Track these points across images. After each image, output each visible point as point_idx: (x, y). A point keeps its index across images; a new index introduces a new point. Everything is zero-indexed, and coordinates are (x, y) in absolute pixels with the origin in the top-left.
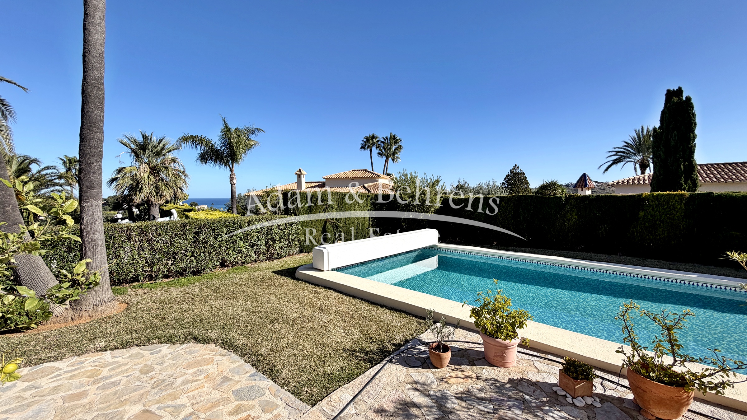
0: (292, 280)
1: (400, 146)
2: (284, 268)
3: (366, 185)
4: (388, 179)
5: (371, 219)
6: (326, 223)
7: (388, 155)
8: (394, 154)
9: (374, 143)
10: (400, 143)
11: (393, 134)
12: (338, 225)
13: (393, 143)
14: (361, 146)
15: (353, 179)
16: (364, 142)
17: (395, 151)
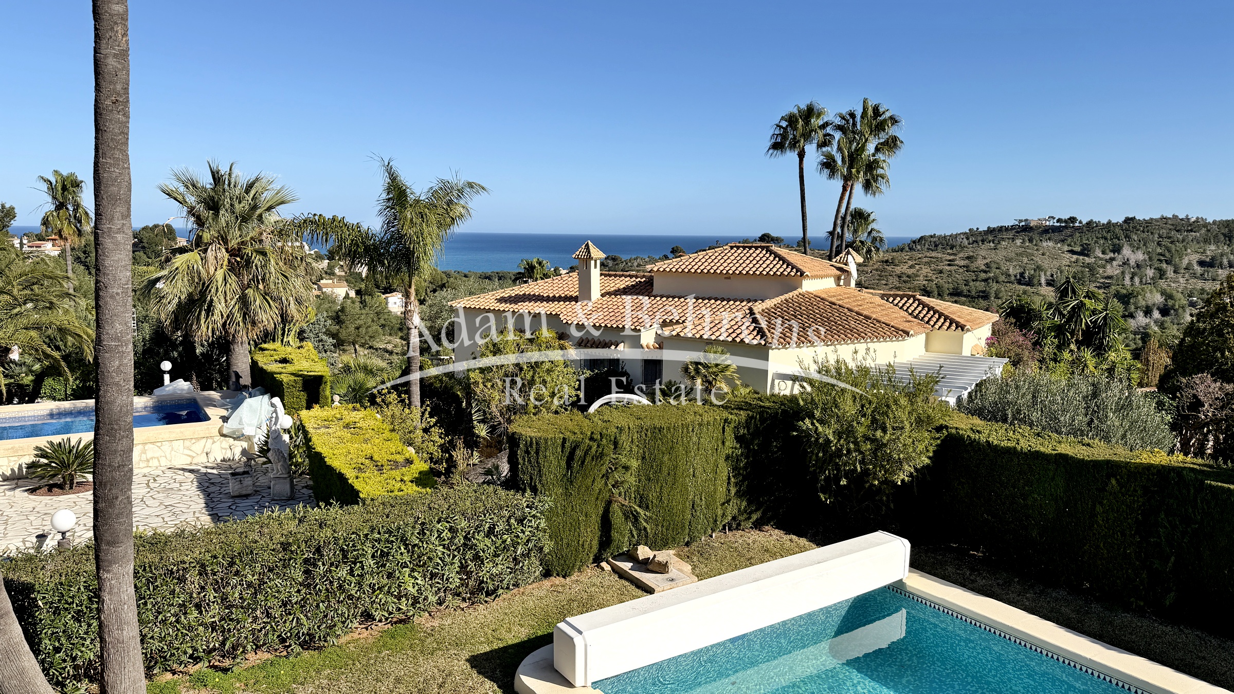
1: (895, 139)
3: (758, 307)
4: (831, 276)
5: (733, 480)
6: (609, 503)
7: (854, 170)
8: (872, 166)
9: (813, 130)
10: (893, 131)
11: (871, 103)
12: (638, 513)
13: (871, 131)
14: (773, 141)
15: (728, 277)
16: (782, 130)
17: (877, 157)
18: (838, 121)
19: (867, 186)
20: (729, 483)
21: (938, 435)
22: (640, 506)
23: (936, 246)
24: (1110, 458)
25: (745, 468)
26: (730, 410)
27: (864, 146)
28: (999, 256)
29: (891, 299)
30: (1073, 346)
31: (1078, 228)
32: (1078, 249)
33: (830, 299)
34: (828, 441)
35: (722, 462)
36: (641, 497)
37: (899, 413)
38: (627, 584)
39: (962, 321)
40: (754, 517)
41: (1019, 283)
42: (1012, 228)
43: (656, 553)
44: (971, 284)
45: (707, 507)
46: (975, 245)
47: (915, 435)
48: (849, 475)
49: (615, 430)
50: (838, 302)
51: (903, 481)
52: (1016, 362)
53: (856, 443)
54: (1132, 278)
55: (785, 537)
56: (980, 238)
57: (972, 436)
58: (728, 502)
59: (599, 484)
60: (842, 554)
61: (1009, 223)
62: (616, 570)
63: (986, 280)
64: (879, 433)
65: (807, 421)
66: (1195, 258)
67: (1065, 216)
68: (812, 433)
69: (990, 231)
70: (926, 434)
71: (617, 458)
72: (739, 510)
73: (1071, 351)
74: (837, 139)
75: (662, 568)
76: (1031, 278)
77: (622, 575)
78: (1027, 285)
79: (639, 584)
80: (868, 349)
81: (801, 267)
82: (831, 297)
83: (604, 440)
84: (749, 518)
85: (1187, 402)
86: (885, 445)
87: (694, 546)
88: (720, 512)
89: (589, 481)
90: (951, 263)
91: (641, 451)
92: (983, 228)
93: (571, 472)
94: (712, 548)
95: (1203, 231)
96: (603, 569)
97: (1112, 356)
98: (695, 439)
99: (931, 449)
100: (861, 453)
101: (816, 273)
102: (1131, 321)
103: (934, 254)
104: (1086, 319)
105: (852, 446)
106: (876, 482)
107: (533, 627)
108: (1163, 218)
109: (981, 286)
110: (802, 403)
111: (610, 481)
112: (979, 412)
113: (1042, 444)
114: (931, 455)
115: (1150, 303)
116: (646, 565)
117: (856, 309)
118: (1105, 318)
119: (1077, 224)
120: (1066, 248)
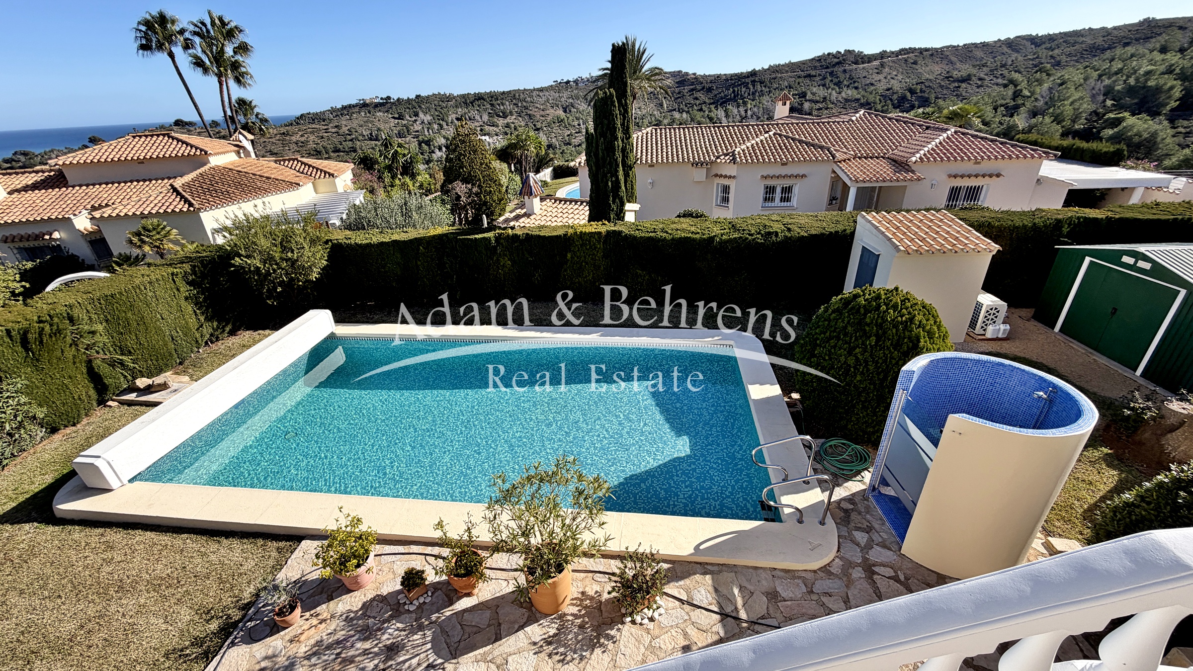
0: (51, 528)
1: (245, 44)
2: (21, 499)
3: (178, 183)
4: (231, 151)
5: (198, 311)
6: (89, 362)
7: (222, 69)
8: (235, 66)
9: (172, 35)
10: (241, 38)
11: (215, 15)
12: (121, 360)
13: (224, 38)
14: (139, 42)
15: (140, 162)
16: (143, 33)
17: (236, 58)
18: (192, 28)
19: (238, 81)
20: (196, 315)
21: (327, 246)
22: (122, 354)
23: (313, 120)
24: (416, 236)
25: (205, 300)
26: (174, 266)
27: (222, 49)
28: (355, 124)
29: (282, 163)
30: (399, 176)
31: (393, 103)
32: (397, 116)
33: (236, 169)
34: (258, 268)
35: (183, 303)
36: (120, 348)
37: (298, 239)
38: (137, 407)
39: (331, 171)
40: (227, 329)
41: (371, 139)
42: (357, 105)
43: (154, 379)
44: (344, 143)
45: (185, 335)
46: (338, 118)
47: (312, 250)
48: (282, 283)
49: (65, 308)
50: (243, 170)
51: (316, 277)
52: (372, 191)
53: (277, 264)
54: (428, 131)
55: (254, 333)
56: (339, 113)
57: (346, 242)
58: (201, 326)
59: (70, 353)
60: (290, 332)
61: (354, 102)
62: (122, 403)
63: (351, 140)
64: (290, 255)
65: (237, 259)
66: (454, 116)
67: (384, 96)
68: (245, 265)
69: (344, 108)
70: (320, 247)
71: (78, 328)
72: (213, 329)
73: (400, 179)
74: (198, 43)
75: (164, 386)
76: (377, 136)
77: (130, 404)
78: (376, 140)
79: (148, 404)
80: (264, 203)
81: (203, 148)
82: (237, 167)
83: (56, 320)
84: (224, 331)
85: (454, 197)
86: (297, 260)
87: (187, 363)
88: (198, 335)
89: (59, 353)
90: (326, 130)
91: (102, 316)
92: (339, 106)
93: (33, 353)
94: (202, 359)
95: (454, 101)
96: (110, 406)
97: (419, 178)
98: (150, 294)
99: (325, 255)
100: (283, 269)
101: (218, 151)
102: (433, 155)
103: (313, 126)
104: (402, 160)
105: (275, 267)
106: (301, 283)
107: (57, 471)
108: (434, 94)
109: (350, 144)
110: (229, 248)
111: (81, 346)
112: (349, 227)
113: (384, 237)
114: (326, 258)
115: (440, 144)
116: (149, 390)
117: (258, 173)
118: (410, 158)
119: (392, 101)
120: (390, 116)
